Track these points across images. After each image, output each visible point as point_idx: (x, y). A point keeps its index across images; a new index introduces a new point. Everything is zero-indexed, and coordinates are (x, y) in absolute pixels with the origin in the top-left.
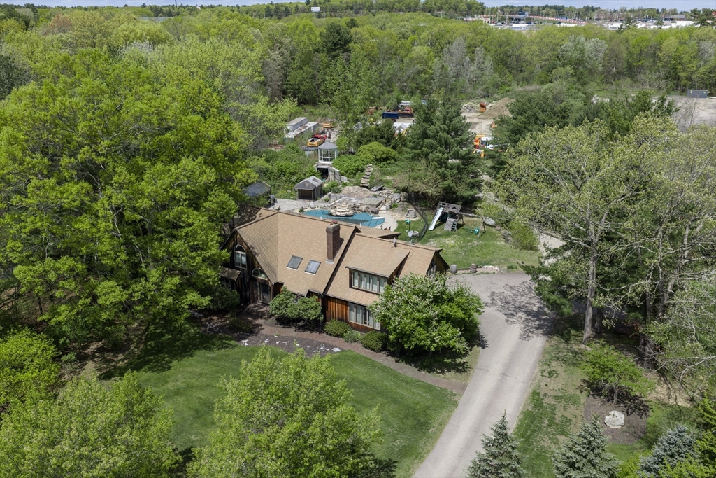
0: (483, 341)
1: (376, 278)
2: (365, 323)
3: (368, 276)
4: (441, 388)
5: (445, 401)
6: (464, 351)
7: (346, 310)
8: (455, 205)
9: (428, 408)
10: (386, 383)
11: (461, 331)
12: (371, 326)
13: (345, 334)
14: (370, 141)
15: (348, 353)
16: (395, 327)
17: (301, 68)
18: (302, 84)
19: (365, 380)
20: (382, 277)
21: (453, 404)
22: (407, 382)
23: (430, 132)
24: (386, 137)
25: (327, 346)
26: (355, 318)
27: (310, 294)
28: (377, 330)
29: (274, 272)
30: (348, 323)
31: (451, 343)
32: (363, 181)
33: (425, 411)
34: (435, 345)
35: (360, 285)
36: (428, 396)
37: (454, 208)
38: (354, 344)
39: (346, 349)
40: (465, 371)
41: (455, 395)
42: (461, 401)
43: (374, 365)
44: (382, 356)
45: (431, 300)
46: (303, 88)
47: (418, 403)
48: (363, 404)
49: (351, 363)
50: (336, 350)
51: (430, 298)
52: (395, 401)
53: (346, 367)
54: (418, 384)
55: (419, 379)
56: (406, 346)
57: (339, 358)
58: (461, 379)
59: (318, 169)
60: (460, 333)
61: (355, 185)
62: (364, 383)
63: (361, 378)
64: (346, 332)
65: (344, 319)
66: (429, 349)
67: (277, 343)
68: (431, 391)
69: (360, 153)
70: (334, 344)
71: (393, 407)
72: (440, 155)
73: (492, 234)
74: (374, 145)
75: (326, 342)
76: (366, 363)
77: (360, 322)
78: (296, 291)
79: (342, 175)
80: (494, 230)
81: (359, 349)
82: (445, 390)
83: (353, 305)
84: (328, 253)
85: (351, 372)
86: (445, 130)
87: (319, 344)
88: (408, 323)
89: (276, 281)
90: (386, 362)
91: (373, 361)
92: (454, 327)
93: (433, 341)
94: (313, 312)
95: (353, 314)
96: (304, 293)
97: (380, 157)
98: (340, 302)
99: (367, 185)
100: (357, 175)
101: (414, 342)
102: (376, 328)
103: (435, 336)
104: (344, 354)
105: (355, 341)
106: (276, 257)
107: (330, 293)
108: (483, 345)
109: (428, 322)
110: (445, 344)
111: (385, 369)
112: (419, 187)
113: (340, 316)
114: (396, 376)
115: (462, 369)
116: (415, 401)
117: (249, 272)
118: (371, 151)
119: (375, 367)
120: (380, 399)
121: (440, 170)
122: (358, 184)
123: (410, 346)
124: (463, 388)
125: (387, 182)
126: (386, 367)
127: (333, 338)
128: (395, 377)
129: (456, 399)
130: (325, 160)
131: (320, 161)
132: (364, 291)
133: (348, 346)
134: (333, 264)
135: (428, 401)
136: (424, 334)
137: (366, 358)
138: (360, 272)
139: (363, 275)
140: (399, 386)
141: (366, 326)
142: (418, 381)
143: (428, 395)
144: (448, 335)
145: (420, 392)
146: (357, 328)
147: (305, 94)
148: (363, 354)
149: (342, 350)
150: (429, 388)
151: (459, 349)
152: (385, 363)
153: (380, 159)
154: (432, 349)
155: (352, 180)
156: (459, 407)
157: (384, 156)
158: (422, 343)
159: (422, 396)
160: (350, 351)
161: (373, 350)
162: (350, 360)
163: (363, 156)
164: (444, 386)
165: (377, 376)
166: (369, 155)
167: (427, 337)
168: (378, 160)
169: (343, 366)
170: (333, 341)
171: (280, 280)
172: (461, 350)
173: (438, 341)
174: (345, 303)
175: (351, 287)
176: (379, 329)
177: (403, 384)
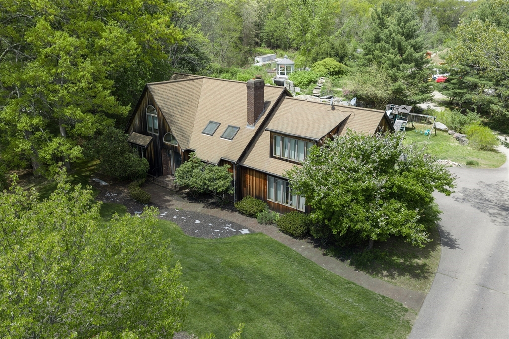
0: (451, 240)
1: (302, 144)
2: (287, 203)
3: (293, 141)
4: (383, 297)
5: (390, 319)
6: (422, 243)
7: (265, 184)
8: (405, 106)
9: (361, 327)
10: (301, 281)
11: (419, 214)
12: (294, 207)
13: (259, 214)
14: (324, 58)
15: (257, 237)
16: (319, 202)
17: (275, 19)
18: (275, 31)
19: (272, 274)
20: (310, 140)
21: (403, 326)
22: (332, 283)
23: (383, 37)
24: (340, 55)
25: (234, 225)
26: (276, 195)
27: (222, 162)
28: (301, 212)
29: (187, 139)
30: (265, 201)
31: (405, 230)
32: (315, 91)
33: (355, 333)
34: (378, 231)
35: (283, 153)
36: (362, 307)
37: (404, 108)
38: (270, 227)
39: (257, 231)
40: (425, 278)
41: (406, 311)
42: (417, 321)
43: (288, 254)
44: (302, 245)
45: (376, 164)
46: (276, 34)
47: (346, 317)
48: (260, 310)
49: (259, 249)
50: (245, 231)
51: (374, 162)
52: (310, 310)
53: (249, 253)
54: (349, 288)
55: (351, 281)
56: (334, 232)
57: (245, 241)
58: (414, 286)
59: (275, 82)
60: (418, 217)
61: (307, 94)
62: (269, 278)
63: (266, 270)
64: (261, 211)
65: (262, 197)
66: (368, 236)
67: (175, 217)
68: (367, 300)
69: (315, 67)
70: (244, 224)
71: (305, 320)
72: (392, 56)
73: (443, 137)
74: (328, 60)
75: (235, 221)
76: (279, 252)
77: (280, 201)
78: (205, 159)
79: (295, 86)
80: (445, 134)
81: (274, 234)
82: (389, 300)
83: (273, 179)
84: (248, 115)
85: (255, 260)
86: (399, 33)
87: (225, 223)
88: (339, 197)
89: (187, 148)
90: (306, 252)
91: (289, 250)
92: (409, 208)
93: (376, 225)
94: (221, 183)
95: (273, 190)
96: (216, 161)
97: (332, 70)
98: (258, 174)
99: (318, 95)
100: (310, 87)
101: (346, 224)
102: (300, 209)
103: (378, 218)
104: (253, 236)
105: (271, 223)
106: (192, 122)
107: (247, 163)
108: (451, 244)
109: (368, 195)
110: (394, 231)
111: (302, 261)
112: (368, 90)
113: (257, 194)
114: (317, 272)
115: (421, 273)
116: (341, 314)
117: (161, 137)
118: (324, 66)
119: (290, 257)
120: (287, 303)
121: (391, 72)
122: (310, 94)
123: (340, 232)
124: (419, 300)
125: (337, 93)
126: (305, 259)
127: (244, 217)
128: (315, 273)
129: (407, 317)
130: (282, 74)
131: (277, 76)
132: (287, 161)
133: (260, 228)
134: (254, 129)
135: (362, 315)
136: (362, 213)
137: (280, 245)
138: (284, 135)
139: (287, 140)
140: (319, 287)
141: (288, 206)
142: (349, 283)
143: (362, 305)
144: (400, 217)
145: (351, 300)
146: (277, 208)
147: (277, 40)
148: (278, 239)
149: (252, 232)
150: (365, 296)
151: (416, 240)
152: (305, 254)
153: (333, 72)
154: (374, 237)
155: (305, 90)
156: (413, 331)
157: (336, 70)
158: (358, 226)
159: (353, 307)
160: (261, 234)
161: (292, 235)
162: (257, 245)
163: (317, 70)
164: (389, 295)
165: (290, 269)
166: (322, 69)
167: (367, 219)
168: (332, 74)
169: (246, 252)
170: (244, 221)
171: (191, 147)
172: (419, 242)
173: (383, 224)
174: (263, 176)
175: (272, 156)
176: (304, 211)
177: (326, 285)
